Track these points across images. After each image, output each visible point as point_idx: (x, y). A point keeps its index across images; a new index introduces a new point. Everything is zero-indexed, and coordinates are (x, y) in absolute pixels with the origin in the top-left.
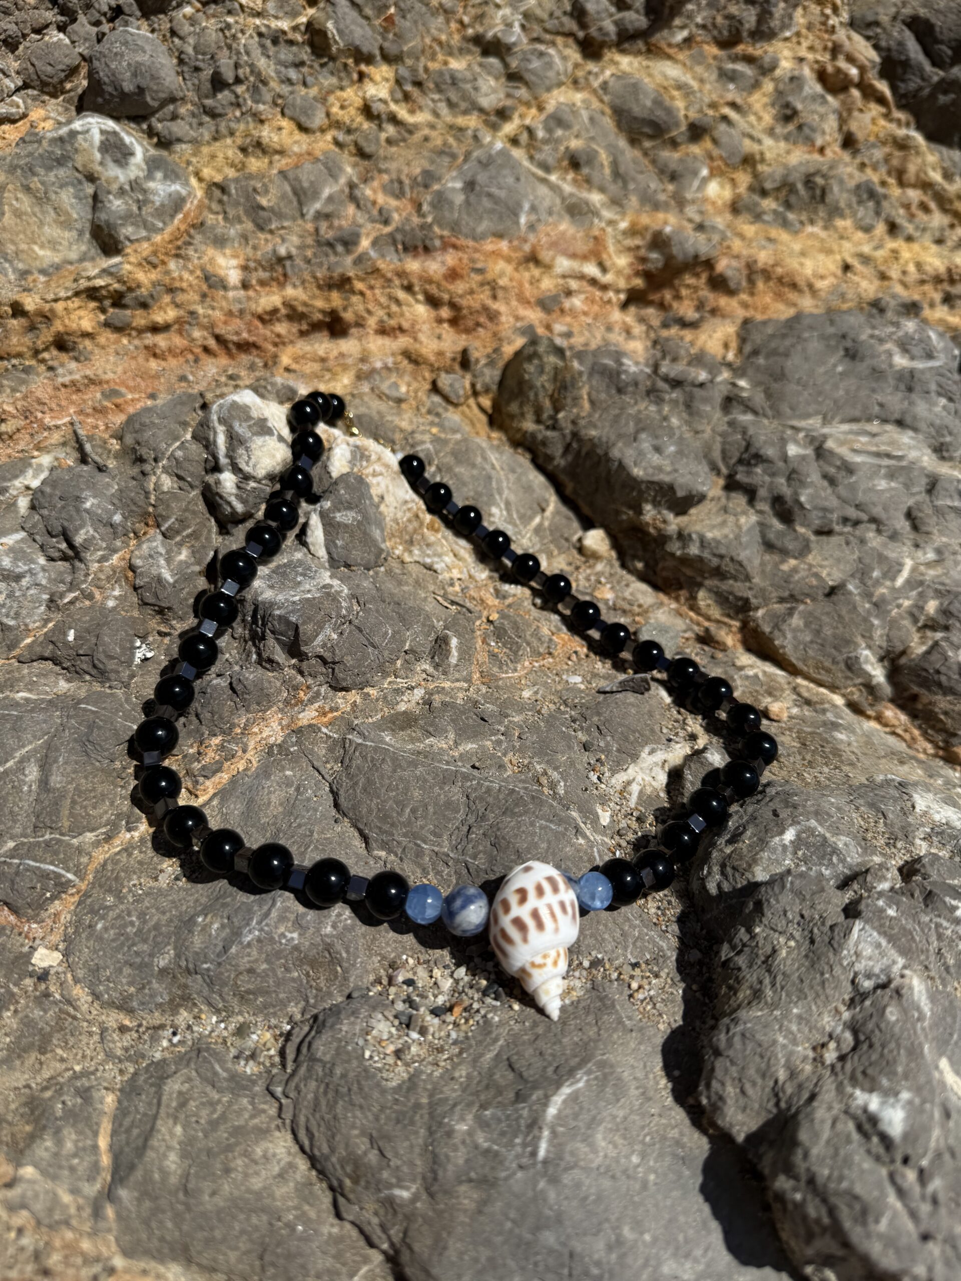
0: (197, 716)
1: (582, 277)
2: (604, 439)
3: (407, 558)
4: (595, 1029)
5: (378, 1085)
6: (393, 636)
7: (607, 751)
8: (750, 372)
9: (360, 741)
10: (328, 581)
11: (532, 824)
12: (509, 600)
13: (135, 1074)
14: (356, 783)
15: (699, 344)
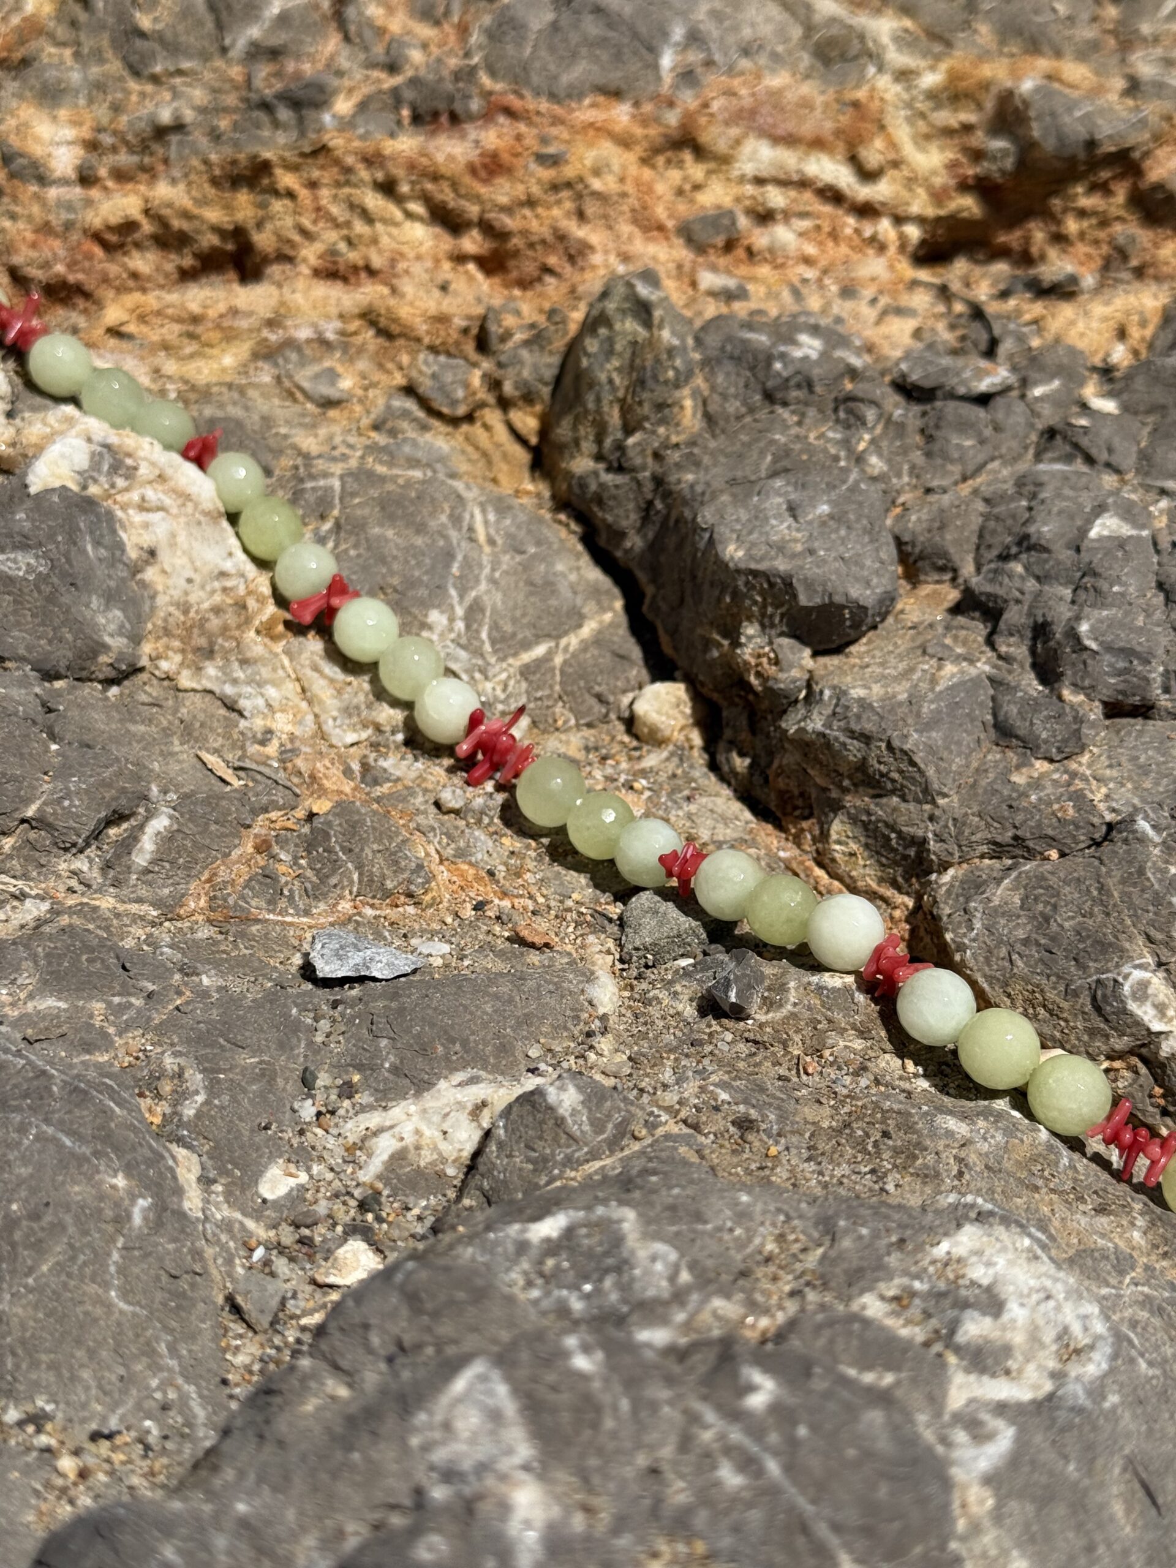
1: (804, 184)
8: (1139, 383)
12: (386, 788)
15: (1054, 326)
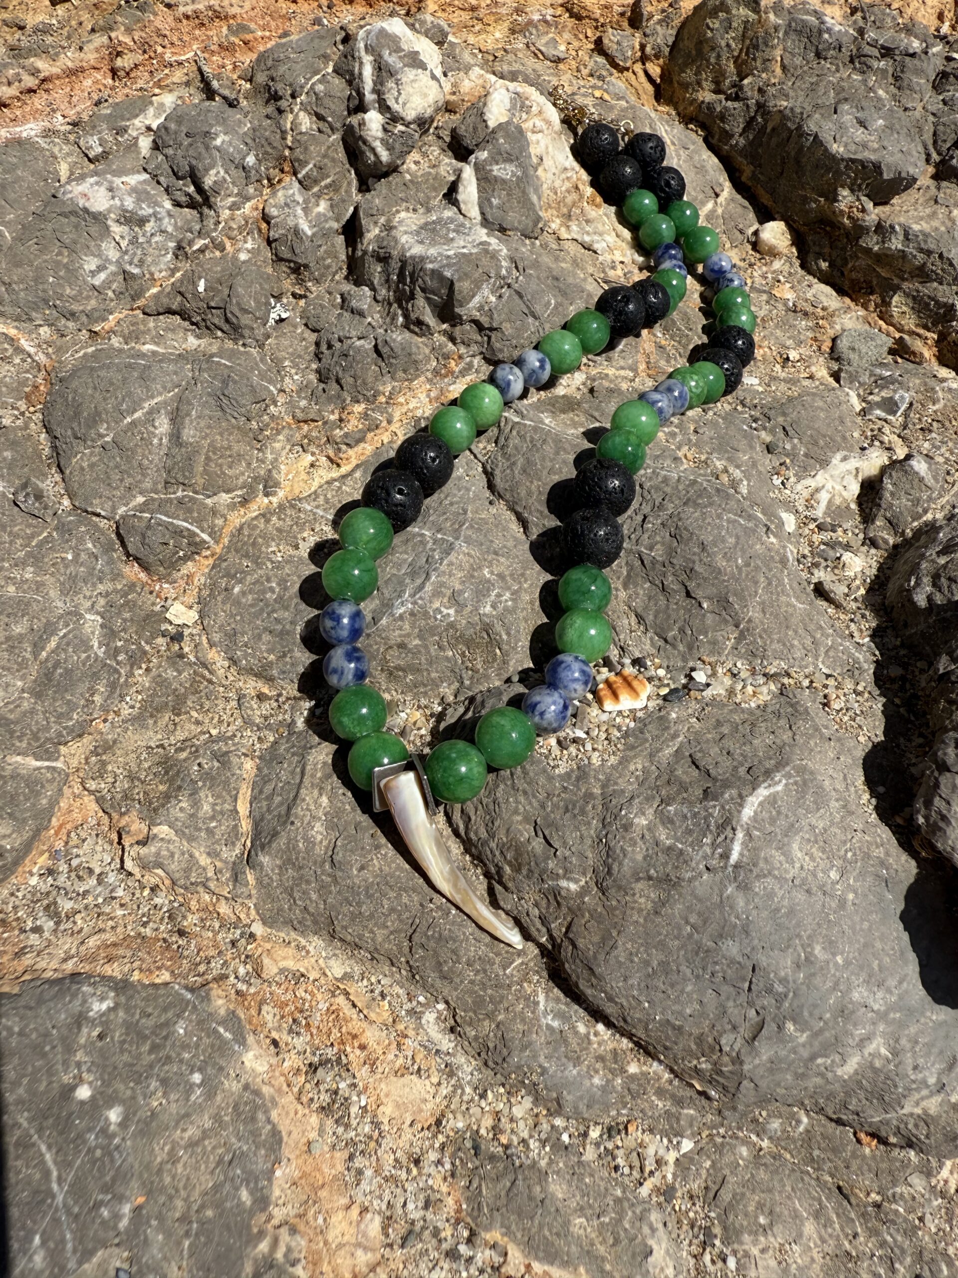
0: (338, 381)
2: (798, 110)
3: (564, 234)
4: (790, 734)
5: (545, 771)
6: (556, 307)
7: (793, 455)
9: (517, 420)
10: (485, 238)
11: (719, 517)
13: (276, 743)
14: (514, 464)
